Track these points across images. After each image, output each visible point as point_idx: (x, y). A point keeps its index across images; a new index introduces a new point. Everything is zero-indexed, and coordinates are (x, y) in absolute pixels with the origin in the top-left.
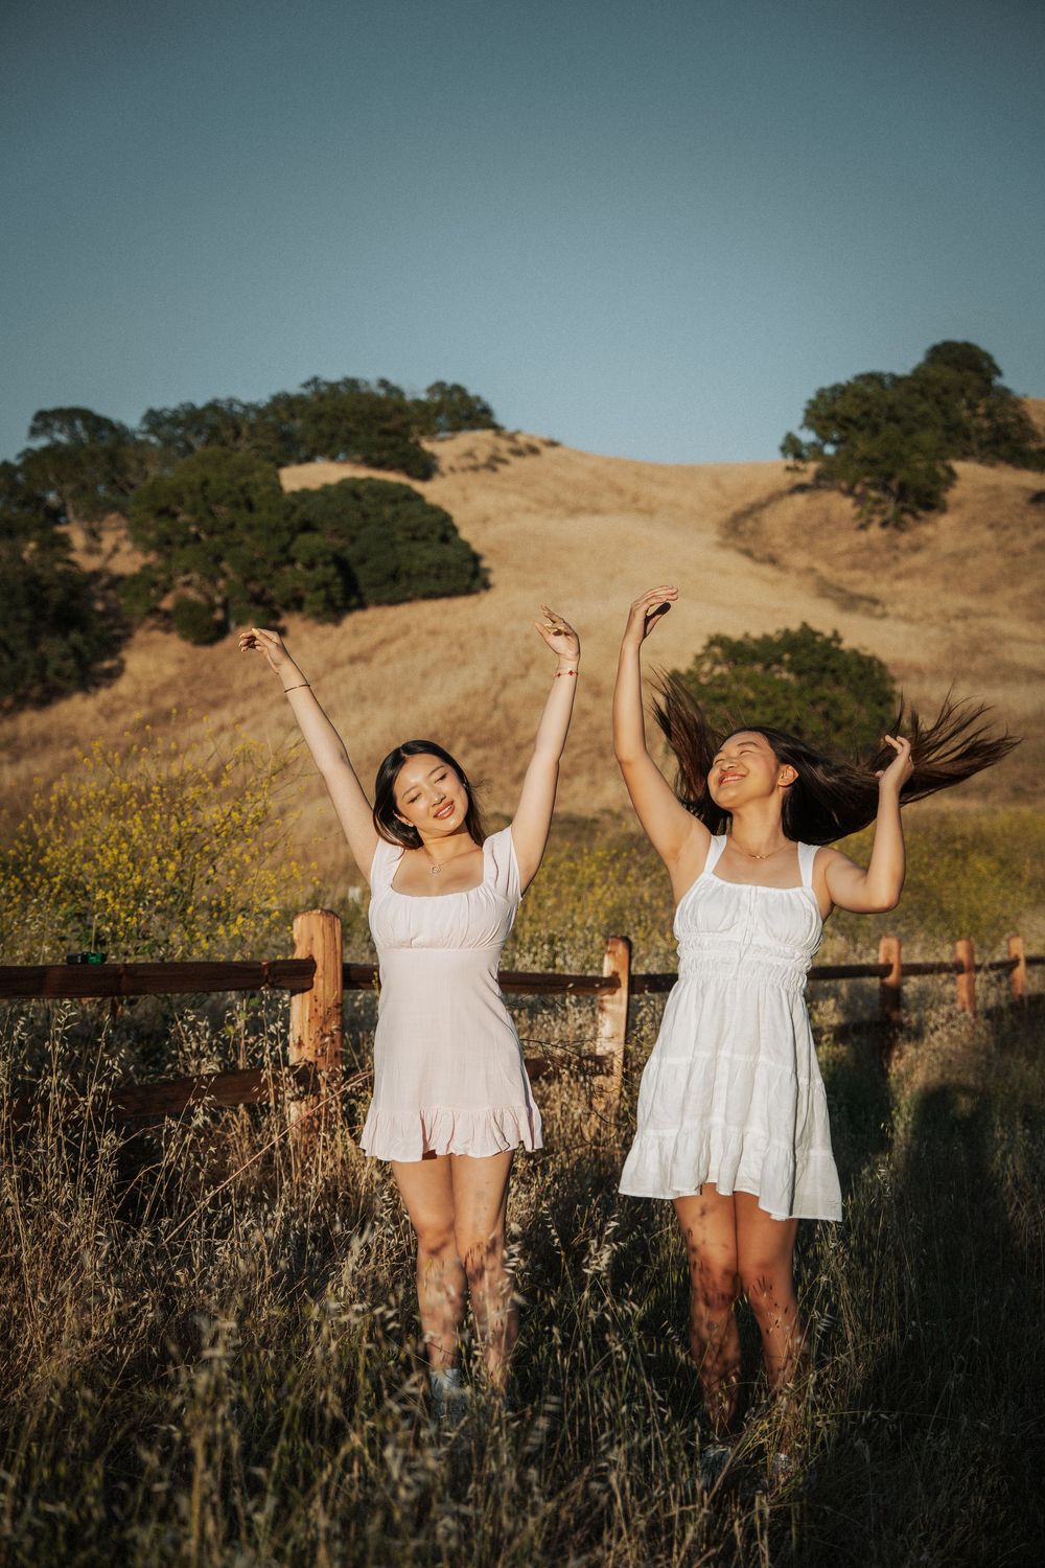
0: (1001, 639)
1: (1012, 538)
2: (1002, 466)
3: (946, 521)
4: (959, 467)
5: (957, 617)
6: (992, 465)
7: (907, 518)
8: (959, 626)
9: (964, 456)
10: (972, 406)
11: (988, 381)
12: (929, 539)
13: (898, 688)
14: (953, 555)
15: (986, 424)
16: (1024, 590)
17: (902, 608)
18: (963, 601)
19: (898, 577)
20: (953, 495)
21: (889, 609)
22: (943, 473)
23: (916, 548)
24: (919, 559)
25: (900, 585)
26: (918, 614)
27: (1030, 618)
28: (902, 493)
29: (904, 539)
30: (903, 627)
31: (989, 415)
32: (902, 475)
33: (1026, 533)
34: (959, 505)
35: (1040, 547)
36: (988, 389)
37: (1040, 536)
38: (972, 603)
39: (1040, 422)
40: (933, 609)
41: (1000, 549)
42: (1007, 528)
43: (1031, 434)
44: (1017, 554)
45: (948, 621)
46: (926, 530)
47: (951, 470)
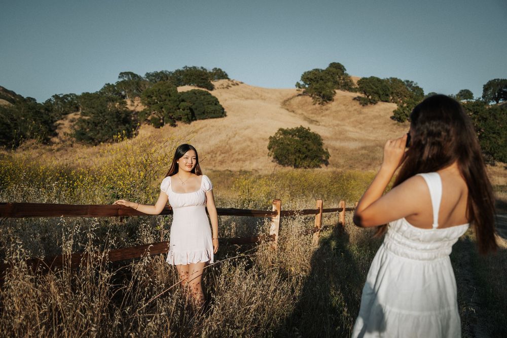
0: (346, 131)
1: (349, 108)
2: (346, 91)
3: (334, 104)
4: (337, 91)
5: (336, 126)
6: (344, 91)
7: (325, 102)
8: (337, 128)
9: (338, 89)
10: (339, 77)
11: (343, 72)
12: (330, 107)
13: (323, 142)
14: (335, 111)
15: (343, 82)
16: (352, 120)
17: (323, 123)
18: (337, 122)
19: (323, 116)
20: (335, 97)
21: (320, 124)
22: (333, 92)
23: (327, 110)
24: (327, 112)
25: (323, 118)
26: (327, 125)
27: (353, 127)
28: (323, 97)
29: (324, 107)
30: (324, 128)
31: (344, 79)
32: (323, 92)
33: (352, 107)
34: (337, 100)
35: (355, 110)
36: (343, 74)
37: (355, 107)
38: (340, 123)
39: (355, 82)
40: (330, 124)
41: (346, 110)
42: (347, 105)
43: (353, 84)
44: (350, 112)
45: (334, 127)
46: (329, 105)
47: (335, 92)
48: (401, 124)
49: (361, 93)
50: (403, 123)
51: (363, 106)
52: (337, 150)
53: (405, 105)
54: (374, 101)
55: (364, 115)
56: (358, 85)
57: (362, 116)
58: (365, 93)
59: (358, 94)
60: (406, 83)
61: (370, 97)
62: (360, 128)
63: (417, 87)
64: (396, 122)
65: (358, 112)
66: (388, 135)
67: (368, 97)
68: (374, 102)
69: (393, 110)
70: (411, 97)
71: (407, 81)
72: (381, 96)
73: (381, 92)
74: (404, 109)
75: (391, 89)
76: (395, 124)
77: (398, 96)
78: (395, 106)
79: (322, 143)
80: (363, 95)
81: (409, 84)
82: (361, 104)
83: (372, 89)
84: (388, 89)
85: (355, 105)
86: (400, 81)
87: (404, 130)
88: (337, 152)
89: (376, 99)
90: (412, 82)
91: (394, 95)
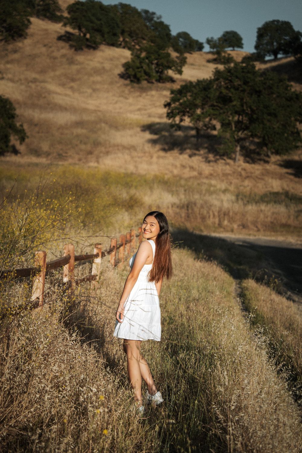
0: (49, 92)
1: (53, 52)
2: (46, 20)
3: (28, 42)
4: (33, 19)
5: (32, 82)
6: (43, 20)
7: (10, 38)
8: (33, 86)
9: (34, 15)
12: (20, 48)
14: (30, 56)
16: (58, 73)
17: (10, 76)
18: (34, 75)
19: (8, 62)
20: (29, 31)
21: (5, 76)
22: (26, 22)
23: (15, 51)
24: (16, 56)
25: (9, 66)
26: (16, 79)
27: (60, 85)
28: (9, 28)
29: (10, 47)
30: (10, 84)
32: (9, 21)
33: (58, 50)
34: (32, 35)
35: (64, 56)
37: (64, 51)
38: (37, 76)
39: (64, 6)
40: (22, 77)
41: (48, 55)
42: (50, 47)
43: (60, 10)
44: (55, 58)
45: (28, 83)
46: (20, 44)
47: (29, 21)
48: (135, 85)
49: (74, 28)
50: (140, 85)
51: (76, 50)
52: (36, 125)
53: (143, 55)
54: (95, 43)
55: (78, 67)
56: (69, 13)
57: (75, 68)
58: (80, 29)
59: (68, 29)
60: (143, 14)
61: (88, 36)
62: (72, 88)
63: (162, 23)
64: (128, 82)
65: (68, 59)
66: (116, 103)
67: (85, 35)
68: (93, 46)
69: (124, 61)
71: (146, 12)
72: (106, 36)
73: (106, 30)
74: (142, 61)
75: (120, 25)
76: (126, 85)
77: (132, 37)
78: (126, 55)
79: (15, 114)
80: (76, 32)
81: (148, 16)
82: (71, 46)
83: (92, 22)
84: (117, 24)
85: (62, 48)
86: (135, 10)
87: (140, 96)
88: (37, 129)
89: (98, 38)
90: (154, 13)
91: (126, 34)
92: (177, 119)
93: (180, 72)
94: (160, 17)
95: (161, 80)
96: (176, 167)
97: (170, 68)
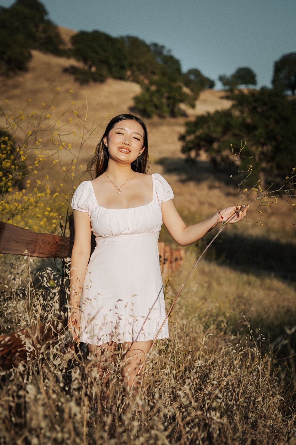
0: (54, 129)
1: (56, 86)
2: (49, 54)
3: (29, 76)
4: (33, 52)
7: (11, 74)
9: (35, 48)
10: (37, 26)
11: (42, 16)
12: (20, 83)
13: (19, 145)
14: (31, 91)
15: (43, 35)
16: (62, 109)
18: (36, 112)
19: (9, 98)
20: (31, 64)
21: (5, 112)
22: (27, 55)
23: (16, 86)
24: (17, 92)
25: (9, 102)
28: (9, 61)
29: (10, 82)
31: (44, 31)
32: (9, 53)
33: (62, 85)
34: (34, 69)
35: (67, 91)
36: (42, 20)
37: (68, 86)
39: (66, 38)
41: (51, 90)
42: (53, 81)
43: (61, 42)
44: (58, 93)
46: (20, 79)
47: (30, 54)
48: (145, 120)
49: (78, 60)
50: (150, 121)
51: (81, 84)
53: (153, 88)
54: (101, 75)
55: (84, 102)
56: (73, 44)
57: (79, 103)
58: (85, 62)
59: (72, 62)
60: (152, 48)
61: (93, 69)
63: (171, 57)
65: (72, 94)
67: (90, 67)
68: (100, 79)
69: (132, 95)
70: (164, 74)
71: (155, 45)
72: (113, 69)
73: (113, 62)
74: (152, 94)
75: (128, 57)
77: (140, 70)
78: (135, 89)
80: (80, 65)
81: (158, 49)
82: (77, 80)
83: (98, 53)
84: (125, 56)
85: (66, 82)
87: (151, 132)
89: (105, 72)
90: (163, 47)
91: (134, 68)
92: (193, 154)
93: (193, 106)
94: (169, 51)
95: (173, 114)
96: (192, 203)
97: (182, 101)
